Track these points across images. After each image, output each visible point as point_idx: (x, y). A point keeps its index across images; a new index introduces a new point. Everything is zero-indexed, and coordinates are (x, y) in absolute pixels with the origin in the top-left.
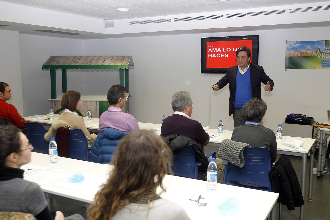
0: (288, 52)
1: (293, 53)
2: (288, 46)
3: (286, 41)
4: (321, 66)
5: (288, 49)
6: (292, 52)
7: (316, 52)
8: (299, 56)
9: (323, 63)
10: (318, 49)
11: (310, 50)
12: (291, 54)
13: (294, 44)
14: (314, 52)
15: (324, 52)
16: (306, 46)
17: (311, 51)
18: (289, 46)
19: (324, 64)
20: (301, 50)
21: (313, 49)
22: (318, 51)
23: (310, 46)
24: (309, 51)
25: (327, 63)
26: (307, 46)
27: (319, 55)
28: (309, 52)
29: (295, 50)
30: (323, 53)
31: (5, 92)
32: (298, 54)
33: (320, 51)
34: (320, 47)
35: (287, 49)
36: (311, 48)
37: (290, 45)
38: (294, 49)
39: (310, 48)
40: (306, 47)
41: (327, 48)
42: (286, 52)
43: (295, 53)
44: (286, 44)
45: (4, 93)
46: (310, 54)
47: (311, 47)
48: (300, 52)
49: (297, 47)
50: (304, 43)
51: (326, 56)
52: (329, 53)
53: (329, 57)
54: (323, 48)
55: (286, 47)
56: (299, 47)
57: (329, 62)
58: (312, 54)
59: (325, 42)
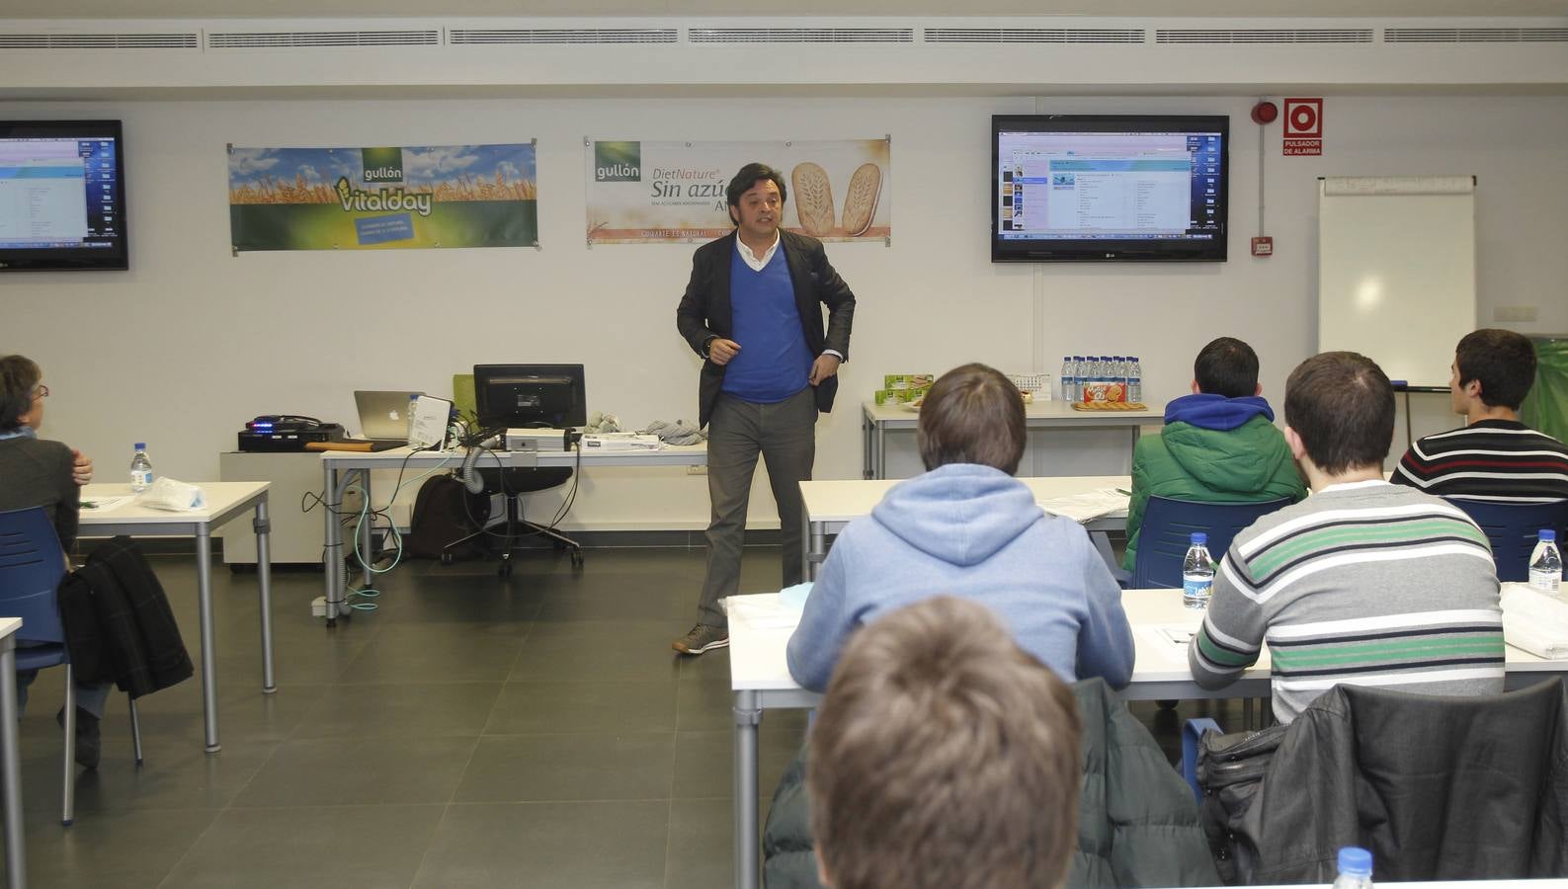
0: (238, 185)
1: (257, 192)
2: (238, 164)
3: (229, 146)
4: (355, 239)
5: (236, 177)
6: (254, 186)
7: (337, 187)
8: (281, 202)
9: (364, 227)
10: (343, 178)
11: (313, 180)
12: (251, 194)
13: (258, 159)
14: (329, 188)
15: (361, 189)
16: (300, 168)
17: (320, 185)
18: (241, 167)
19: (366, 230)
20: (283, 182)
21: (324, 178)
22: (343, 184)
23: (312, 168)
24: (312, 184)
25: (374, 229)
26: (305, 166)
27: (347, 200)
28: (310, 188)
29: (264, 180)
30: (360, 192)
32: (273, 196)
33: (348, 186)
34: (346, 171)
35: (232, 177)
36: (317, 175)
37: (245, 160)
38: (257, 175)
39: (314, 173)
40: (302, 172)
41: (370, 175)
42: (231, 187)
43: (264, 192)
44: (230, 159)
46: (315, 197)
47: (317, 171)
48: (280, 187)
49: (267, 167)
50: (292, 158)
51: (369, 203)
52: (378, 193)
53: (379, 207)
54: (356, 175)
55: (230, 168)
56: (275, 170)
57: (383, 225)
58: (321, 194)
59: (361, 154)
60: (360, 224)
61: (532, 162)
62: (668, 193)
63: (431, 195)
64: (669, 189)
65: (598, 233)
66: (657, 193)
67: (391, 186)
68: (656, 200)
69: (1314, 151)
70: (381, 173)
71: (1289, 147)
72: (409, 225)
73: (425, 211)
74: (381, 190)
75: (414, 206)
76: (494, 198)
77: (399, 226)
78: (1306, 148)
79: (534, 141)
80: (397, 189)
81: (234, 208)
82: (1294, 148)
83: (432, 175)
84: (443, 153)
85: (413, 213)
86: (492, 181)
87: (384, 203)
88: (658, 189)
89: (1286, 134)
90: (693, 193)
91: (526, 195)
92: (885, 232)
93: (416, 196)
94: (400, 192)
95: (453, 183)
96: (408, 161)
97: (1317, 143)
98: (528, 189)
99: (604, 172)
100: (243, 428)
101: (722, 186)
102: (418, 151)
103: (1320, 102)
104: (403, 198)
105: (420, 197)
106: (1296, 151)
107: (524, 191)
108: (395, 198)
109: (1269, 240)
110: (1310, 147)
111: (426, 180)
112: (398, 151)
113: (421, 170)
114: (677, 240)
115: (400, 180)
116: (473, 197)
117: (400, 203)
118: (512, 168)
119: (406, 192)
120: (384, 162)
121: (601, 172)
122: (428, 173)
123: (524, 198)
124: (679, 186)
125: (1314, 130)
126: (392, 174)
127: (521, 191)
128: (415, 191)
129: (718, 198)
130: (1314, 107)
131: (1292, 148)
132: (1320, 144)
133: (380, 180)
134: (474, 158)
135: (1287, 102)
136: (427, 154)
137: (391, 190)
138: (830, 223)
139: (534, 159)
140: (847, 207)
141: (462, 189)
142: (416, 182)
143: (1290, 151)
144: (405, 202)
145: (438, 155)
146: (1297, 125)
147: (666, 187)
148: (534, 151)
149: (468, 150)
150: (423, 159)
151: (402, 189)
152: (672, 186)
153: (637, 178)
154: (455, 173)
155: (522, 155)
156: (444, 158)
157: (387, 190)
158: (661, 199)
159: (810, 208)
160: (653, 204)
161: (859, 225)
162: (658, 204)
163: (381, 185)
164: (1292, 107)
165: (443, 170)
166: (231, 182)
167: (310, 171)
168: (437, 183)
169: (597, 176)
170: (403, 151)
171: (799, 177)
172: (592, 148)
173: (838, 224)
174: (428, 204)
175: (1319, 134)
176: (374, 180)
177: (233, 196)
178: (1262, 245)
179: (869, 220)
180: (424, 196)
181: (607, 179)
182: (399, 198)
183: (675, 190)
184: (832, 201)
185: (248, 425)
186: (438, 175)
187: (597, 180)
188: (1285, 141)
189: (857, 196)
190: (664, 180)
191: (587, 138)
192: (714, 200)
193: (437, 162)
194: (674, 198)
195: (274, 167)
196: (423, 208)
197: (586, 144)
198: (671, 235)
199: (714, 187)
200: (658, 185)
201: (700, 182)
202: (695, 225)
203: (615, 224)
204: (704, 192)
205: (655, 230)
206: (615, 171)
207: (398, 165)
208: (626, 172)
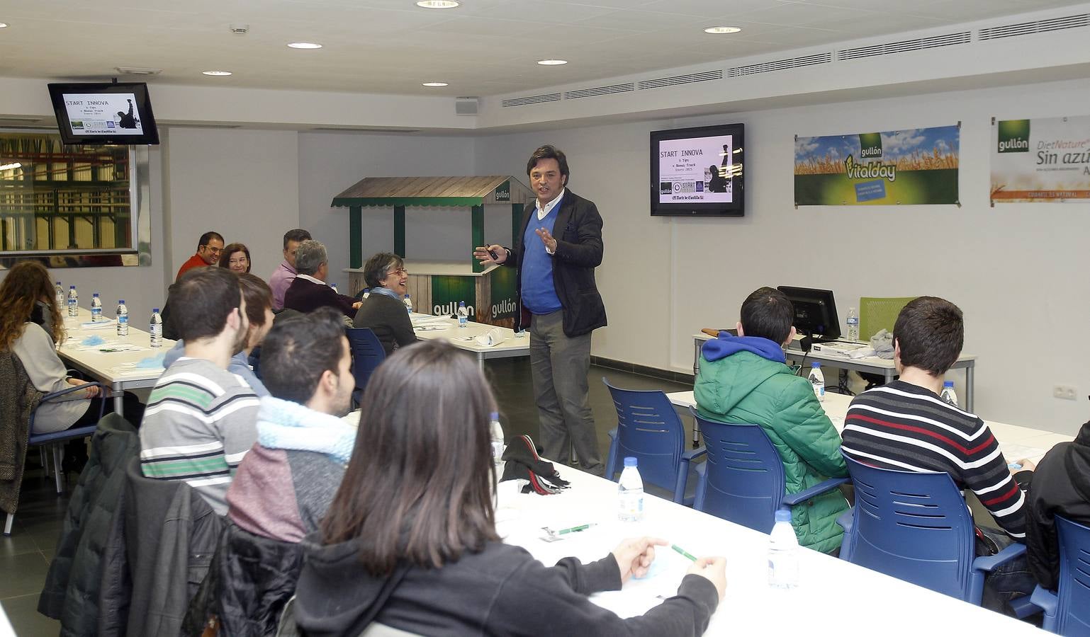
0: (799, 162)
1: (810, 167)
2: (799, 148)
3: (796, 136)
4: (855, 198)
5: (799, 157)
6: (806, 162)
7: (846, 162)
9: (859, 189)
10: (850, 155)
12: (805, 168)
13: (809, 144)
14: (842, 162)
15: (859, 163)
16: (828, 149)
18: (801, 150)
19: (860, 192)
21: (840, 156)
22: (850, 159)
24: (834, 160)
25: (864, 191)
26: (831, 148)
27: (850, 170)
29: (811, 158)
30: (858, 165)
31: (208, 246)
33: (852, 161)
34: (852, 151)
35: (796, 157)
37: (803, 145)
38: (808, 155)
40: (830, 152)
41: (865, 152)
42: (795, 163)
44: (796, 145)
45: (205, 247)
49: (812, 150)
50: (826, 141)
51: (861, 173)
52: (867, 166)
53: (866, 175)
54: (857, 152)
55: (796, 151)
56: (817, 151)
57: (869, 188)
59: (859, 139)
60: (857, 187)
61: (957, 139)
62: (1049, 160)
63: (895, 166)
64: (1049, 157)
65: (998, 194)
66: (1040, 161)
67: (874, 160)
68: (1039, 166)
70: (871, 151)
72: (883, 187)
73: (891, 178)
74: (869, 163)
75: (886, 175)
76: (934, 168)
77: (877, 189)
79: (959, 123)
80: (878, 162)
81: (796, 177)
83: (898, 152)
84: (904, 135)
85: (885, 180)
86: (932, 155)
87: (870, 172)
88: (1040, 157)
90: (1066, 160)
91: (953, 165)
93: (887, 167)
95: (908, 157)
96: (884, 138)
98: (954, 161)
99: (1004, 145)
102: (890, 134)
104: (880, 168)
105: (889, 168)
107: (952, 161)
108: (876, 168)
111: (894, 155)
112: (878, 134)
113: (892, 148)
114: (1053, 200)
115: (879, 155)
116: (920, 167)
117: (878, 172)
118: (944, 144)
119: (882, 165)
120: (871, 143)
121: (1002, 145)
122: (896, 150)
123: (951, 167)
124: (1056, 155)
126: (877, 151)
127: (949, 162)
128: (887, 163)
129: (1086, 164)
133: (869, 156)
134: (921, 138)
136: (894, 136)
137: (874, 163)
139: (958, 137)
141: (913, 161)
142: (888, 157)
144: (881, 172)
145: (901, 136)
147: (1047, 155)
148: (958, 131)
149: (918, 133)
150: (893, 141)
151: (880, 163)
152: (1051, 156)
153: (1026, 150)
154: (912, 150)
155: (950, 134)
156: (905, 139)
157: (872, 163)
158: (1043, 166)
160: (1038, 170)
162: (1041, 170)
163: (869, 160)
165: (904, 148)
166: (796, 160)
167: (834, 151)
168: (900, 157)
169: (999, 148)
170: (881, 135)
172: (997, 125)
174: (893, 173)
176: (867, 156)
177: (796, 170)
180: (891, 166)
181: (1006, 151)
182: (878, 169)
183: (1054, 157)
186: (902, 152)
187: (999, 152)
190: (1045, 150)
191: (993, 119)
192: (1082, 166)
193: (901, 142)
194: (1053, 165)
195: (816, 149)
196: (890, 175)
197: (993, 124)
198: (1049, 196)
199: (1084, 154)
200: (1041, 154)
201: (1073, 151)
202: (1068, 187)
203: (1010, 187)
204: (1075, 159)
205: (1038, 192)
206: (1011, 144)
207: (879, 145)
208: (1019, 144)
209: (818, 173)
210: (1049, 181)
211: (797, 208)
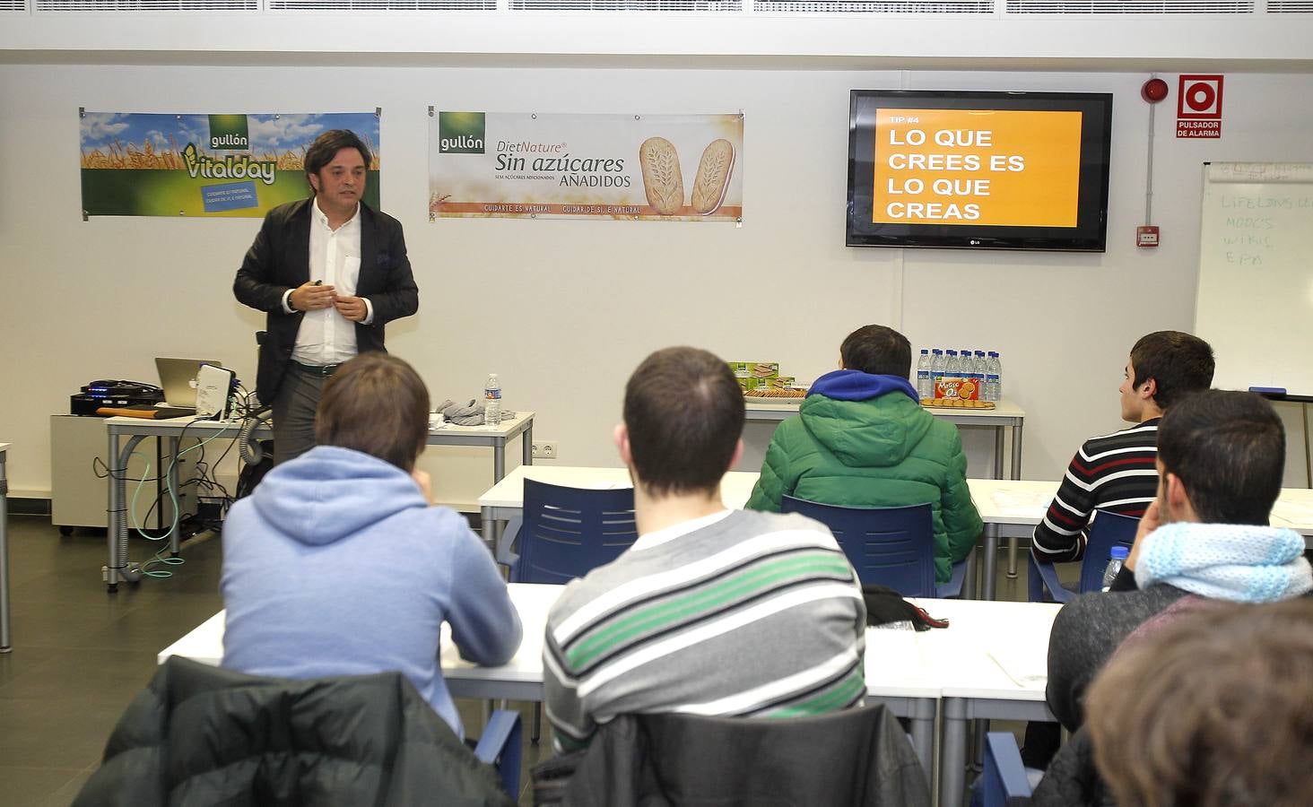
0: (90, 150)
1: (107, 157)
2: (89, 128)
3: (82, 110)
4: (200, 207)
5: (88, 141)
6: (105, 151)
7: (184, 154)
9: (209, 195)
10: (191, 144)
11: (161, 145)
12: (101, 159)
13: (109, 124)
14: (176, 154)
15: (208, 156)
16: (149, 133)
17: (168, 151)
18: (92, 131)
19: (211, 198)
20: (133, 146)
21: (172, 144)
22: (190, 151)
23: (161, 134)
24: (161, 149)
25: (217, 197)
26: (153, 132)
27: (193, 166)
28: (158, 154)
29: (114, 145)
30: (207, 159)
32: (122, 161)
33: (195, 153)
34: (193, 138)
35: (84, 141)
36: (166, 141)
37: (96, 124)
38: (107, 139)
39: (162, 138)
40: (151, 138)
41: (217, 142)
42: (82, 151)
43: (114, 157)
44: (82, 123)
46: (162, 163)
47: (164, 136)
48: (129, 153)
49: (117, 132)
50: (142, 123)
51: (214, 171)
52: (224, 160)
53: (224, 174)
54: (203, 142)
55: (82, 132)
56: (125, 135)
57: (227, 193)
58: (168, 160)
59: (207, 121)
60: (205, 191)
61: (376, 132)
62: (512, 166)
63: (275, 163)
64: (513, 162)
65: (441, 207)
66: (500, 166)
67: (237, 153)
68: (500, 173)
69: (1211, 133)
70: (227, 140)
71: (1183, 129)
72: (252, 191)
73: (269, 179)
74: (227, 157)
75: (259, 174)
77: (243, 194)
78: (1203, 130)
79: (379, 110)
80: (242, 157)
81: (82, 170)
82: (1189, 130)
83: (277, 143)
84: (287, 121)
85: (257, 183)
87: (229, 170)
88: (501, 162)
89: (1180, 114)
90: (537, 167)
92: (736, 213)
93: (260, 164)
94: (245, 159)
95: (297, 152)
96: (252, 125)
97: (1216, 125)
99: (447, 144)
100: (78, 392)
101: (567, 160)
102: (264, 118)
103: (1220, 79)
104: (248, 166)
105: (264, 165)
106: (1191, 133)
108: (240, 165)
109: (1155, 230)
110: (1207, 129)
111: (272, 148)
112: (244, 118)
113: (267, 137)
114: (519, 215)
115: (245, 147)
117: (244, 170)
119: (251, 160)
120: (231, 130)
121: (445, 143)
122: (273, 141)
124: (523, 160)
125: (1212, 110)
126: (239, 141)
128: (260, 159)
129: (563, 173)
130: (1214, 84)
131: (1186, 129)
132: (1219, 125)
133: (225, 147)
135: (1183, 79)
136: (272, 121)
137: (237, 158)
138: (678, 201)
139: (378, 127)
140: (697, 185)
142: (261, 149)
143: (1184, 133)
144: (249, 171)
145: (283, 123)
146: (1193, 104)
147: (510, 159)
148: (378, 121)
149: (314, 119)
150: (269, 127)
151: (247, 157)
152: (516, 160)
153: (482, 151)
154: (300, 142)
155: (367, 125)
156: (290, 126)
157: (232, 157)
158: (505, 172)
159: (657, 185)
160: (497, 177)
161: (710, 203)
162: (502, 177)
163: (227, 152)
164: (1188, 84)
165: (288, 138)
166: (83, 146)
167: (158, 137)
168: (282, 152)
169: (441, 147)
170: (249, 118)
171: (648, 151)
172: (437, 116)
173: (687, 203)
174: (272, 172)
175: (1218, 115)
176: (220, 147)
177: (84, 160)
178: (1145, 235)
179: (720, 199)
180: (268, 164)
181: (451, 151)
182: (243, 166)
183: (519, 164)
184: (681, 178)
185: (84, 389)
186: (283, 143)
187: (441, 151)
188: (1178, 122)
189: (708, 174)
190: (508, 153)
191: (431, 108)
192: (559, 175)
193: (282, 130)
194: (518, 172)
195: (124, 132)
196: (267, 176)
197: (431, 114)
198: (514, 210)
199: (560, 160)
200: (502, 158)
201: (545, 156)
202: (539, 200)
203: (458, 197)
204: (549, 166)
205: (498, 204)
206: (457, 143)
207: (244, 132)
208: (471, 144)
209: (129, 167)
210: (514, 190)
211: (86, 219)
